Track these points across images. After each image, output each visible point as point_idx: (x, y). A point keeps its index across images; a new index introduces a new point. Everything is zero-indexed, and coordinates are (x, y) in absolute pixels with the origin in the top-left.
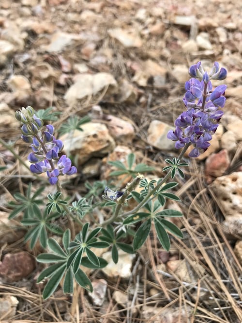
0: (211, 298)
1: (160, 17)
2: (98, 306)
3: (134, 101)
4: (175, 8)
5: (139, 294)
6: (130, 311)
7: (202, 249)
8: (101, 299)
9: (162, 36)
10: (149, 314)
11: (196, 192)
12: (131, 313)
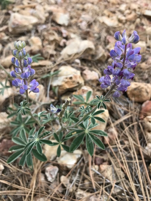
0: (123, 194)
1: (135, 10)
2: (49, 182)
3: (104, 60)
4: (147, 5)
5: (76, 180)
6: (68, 190)
7: (125, 161)
8: (53, 178)
9: (134, 22)
10: (80, 195)
11: (130, 123)
12: (69, 191)
